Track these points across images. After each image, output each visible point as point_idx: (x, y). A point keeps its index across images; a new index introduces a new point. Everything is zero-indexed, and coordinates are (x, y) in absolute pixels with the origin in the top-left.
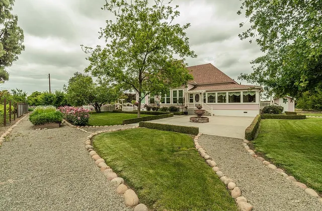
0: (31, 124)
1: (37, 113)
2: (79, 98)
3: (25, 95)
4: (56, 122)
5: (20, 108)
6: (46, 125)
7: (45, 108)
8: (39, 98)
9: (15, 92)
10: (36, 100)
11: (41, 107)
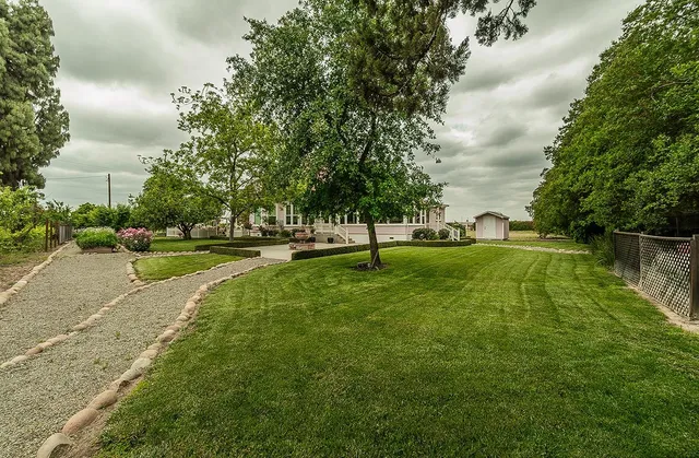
0: (79, 249)
1: (85, 235)
2: (152, 216)
3: (68, 210)
4: (108, 245)
5: (62, 230)
6: (96, 249)
7: (98, 230)
8: (91, 215)
9: (53, 206)
10: (86, 219)
11: (92, 230)
